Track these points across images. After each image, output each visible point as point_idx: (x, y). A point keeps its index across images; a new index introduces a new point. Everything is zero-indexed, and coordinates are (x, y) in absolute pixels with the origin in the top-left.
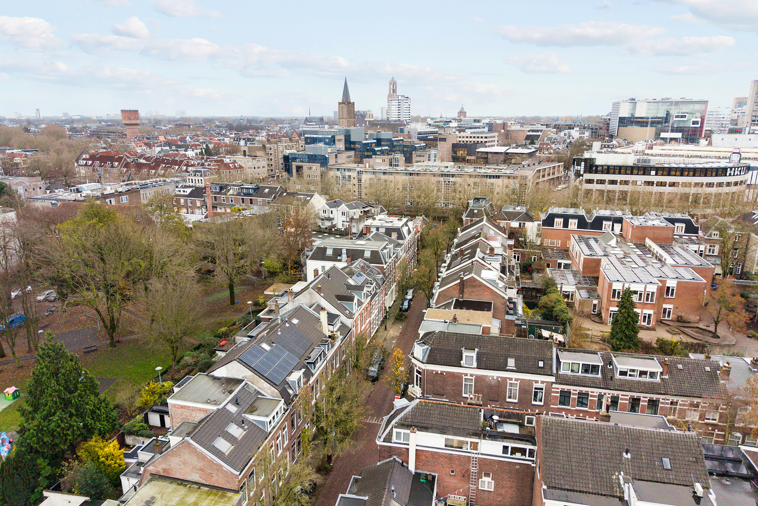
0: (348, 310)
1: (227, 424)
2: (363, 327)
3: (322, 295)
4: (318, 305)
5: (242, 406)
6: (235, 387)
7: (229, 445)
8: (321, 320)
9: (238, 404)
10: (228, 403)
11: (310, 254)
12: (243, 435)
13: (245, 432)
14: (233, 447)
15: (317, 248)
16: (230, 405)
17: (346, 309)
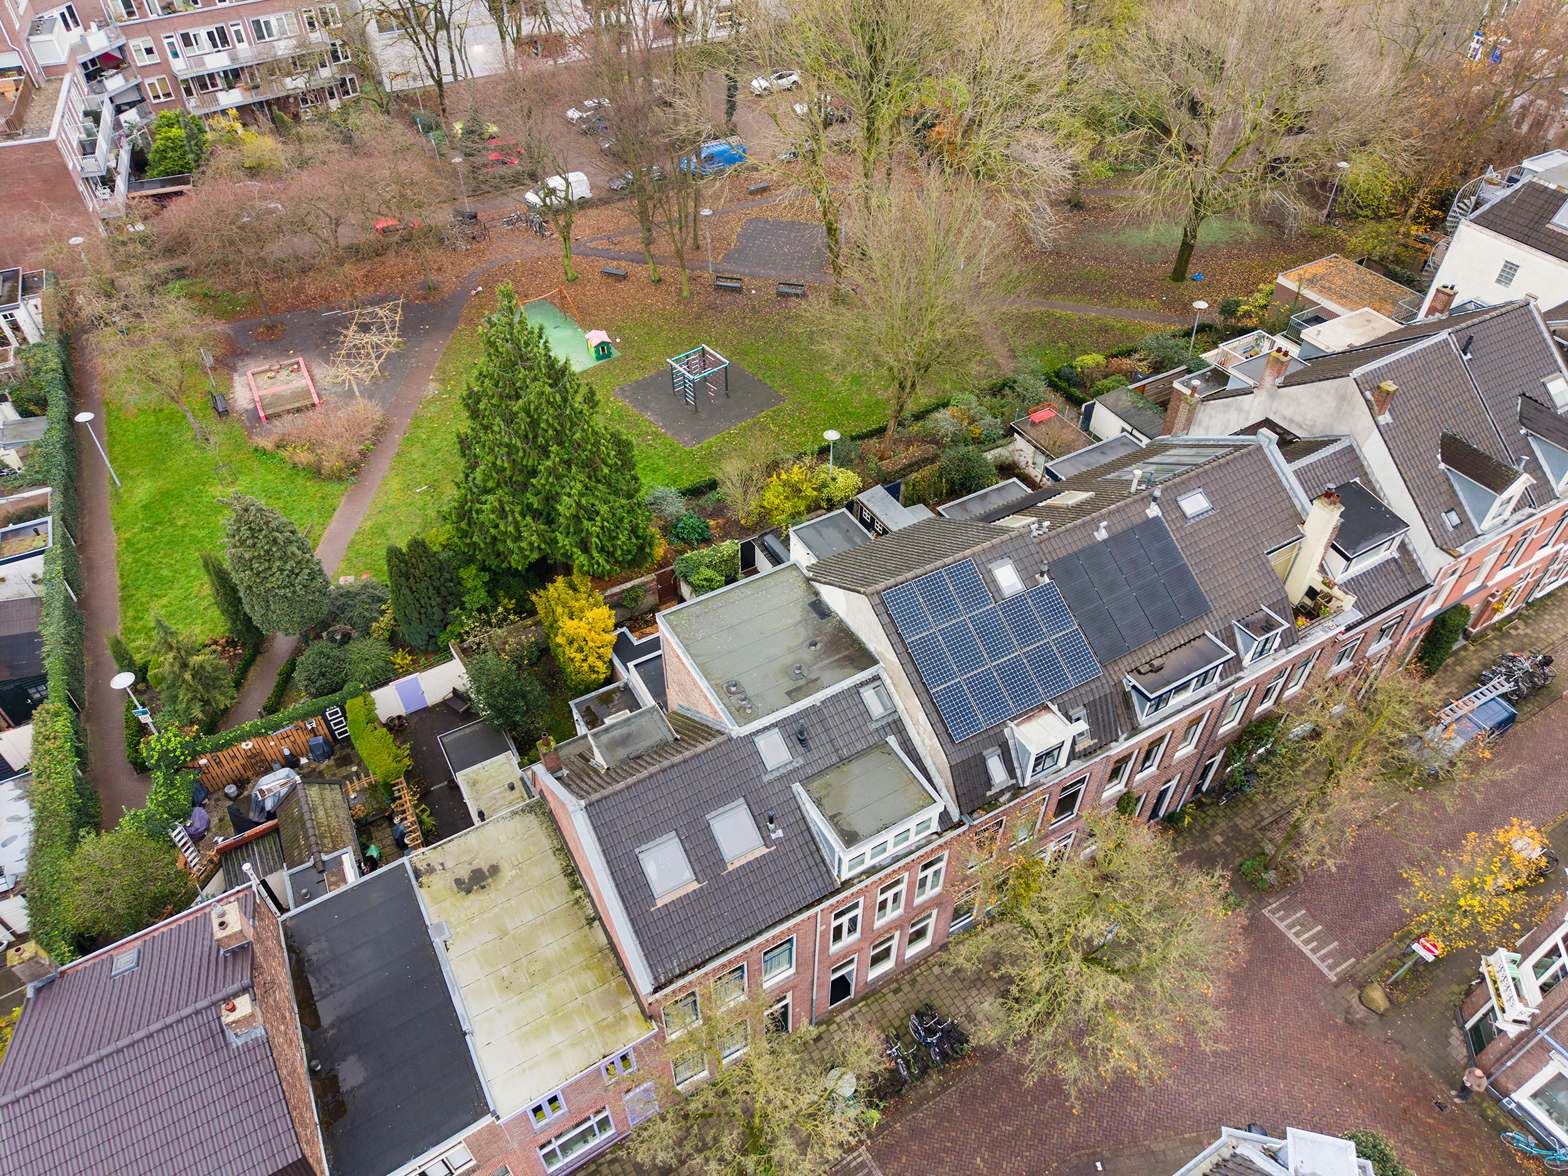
0: (1462, 514)
1: (723, 799)
2: (1501, 575)
3: (1385, 418)
4: (1350, 449)
5: (815, 754)
6: (838, 673)
7: (688, 874)
8: (1307, 529)
9: (802, 742)
10: (773, 725)
11: (1495, 196)
12: (751, 858)
13: (765, 851)
14: (696, 886)
15: (1530, 185)
16: (775, 735)
17: (1454, 506)
